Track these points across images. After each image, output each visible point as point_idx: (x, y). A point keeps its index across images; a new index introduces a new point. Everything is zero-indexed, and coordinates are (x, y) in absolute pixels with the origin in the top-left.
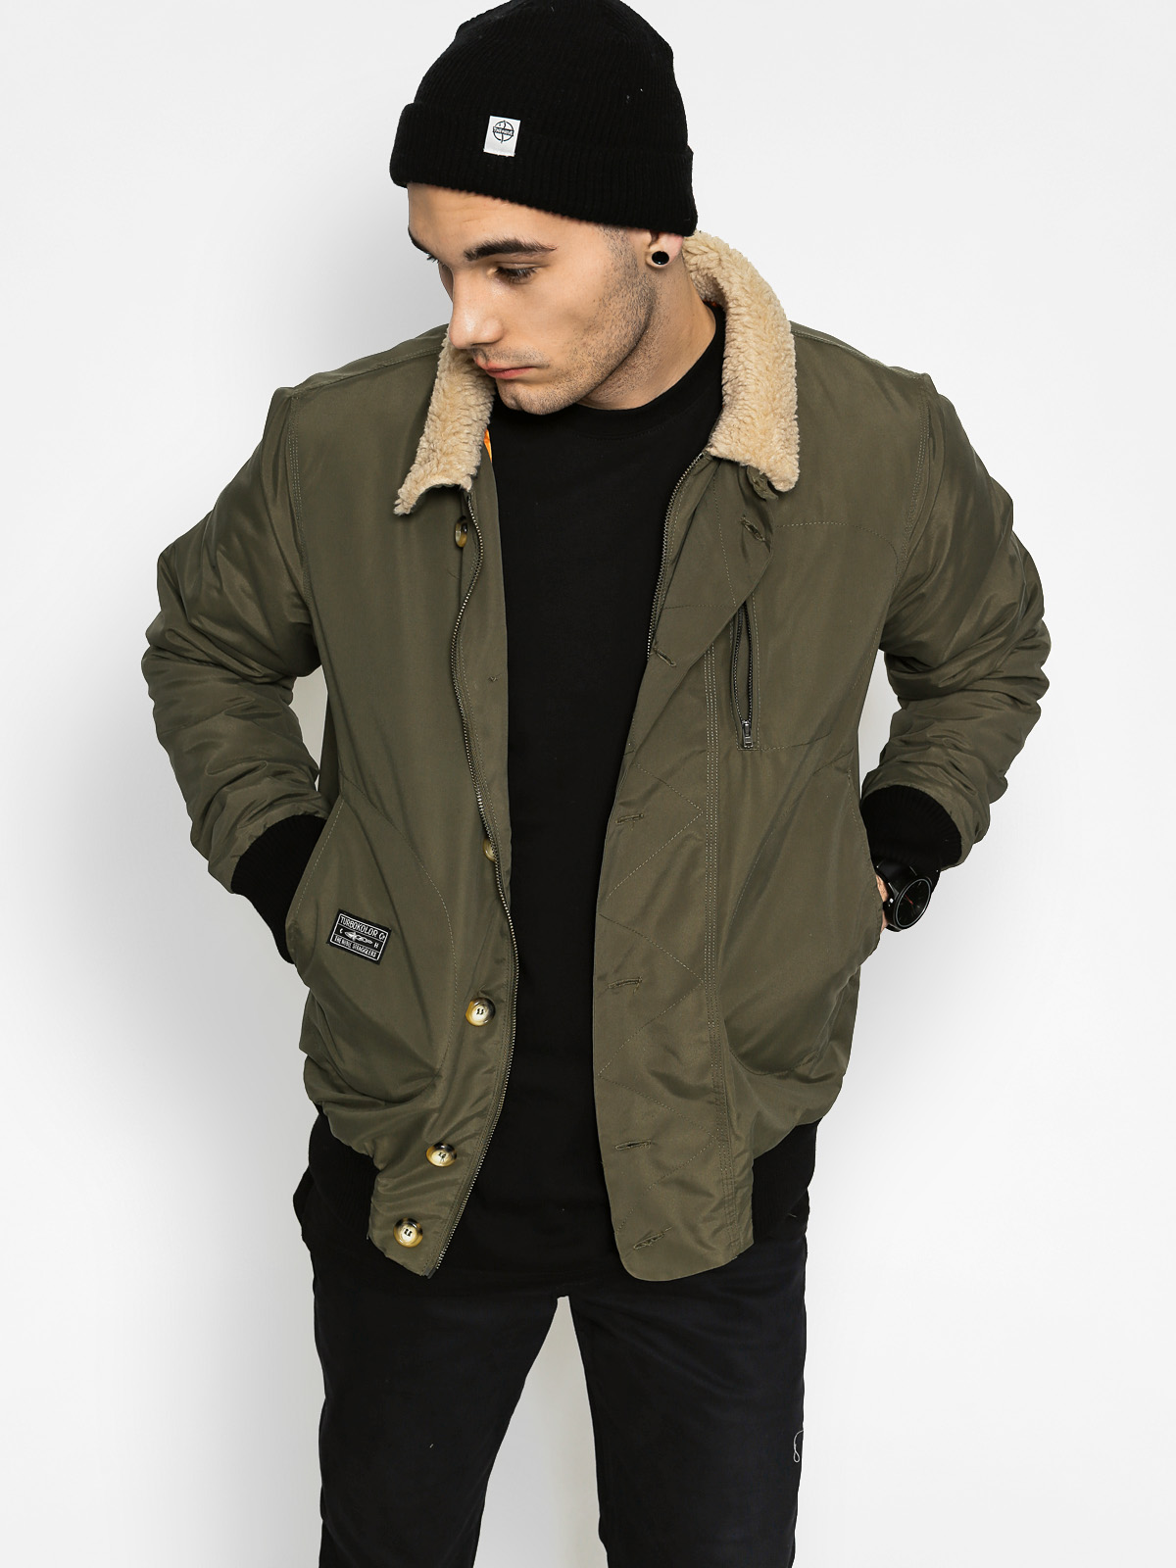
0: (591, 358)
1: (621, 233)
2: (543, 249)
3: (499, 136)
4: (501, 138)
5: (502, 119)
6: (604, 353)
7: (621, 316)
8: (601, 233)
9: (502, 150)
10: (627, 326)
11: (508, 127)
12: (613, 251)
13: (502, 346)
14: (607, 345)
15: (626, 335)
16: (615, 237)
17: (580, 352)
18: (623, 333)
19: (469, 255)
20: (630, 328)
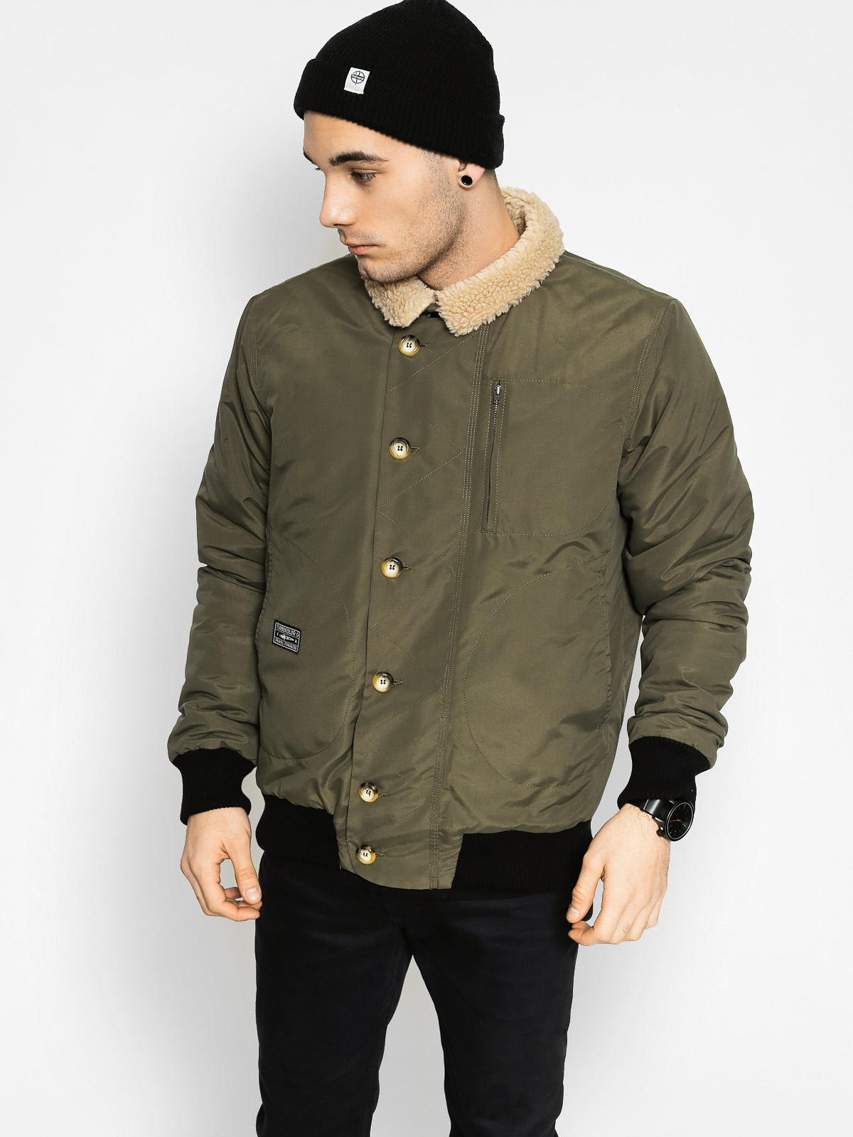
0: (416, 246)
1: (438, 157)
2: (380, 160)
3: (355, 80)
4: (356, 82)
5: (359, 70)
6: (425, 243)
7: (436, 217)
8: (422, 155)
9: (356, 90)
10: (441, 224)
11: (361, 75)
12: (430, 168)
13: (355, 228)
14: (428, 237)
15: (440, 232)
16: (433, 160)
17: (408, 240)
18: (439, 229)
19: (333, 162)
20: (443, 227)
